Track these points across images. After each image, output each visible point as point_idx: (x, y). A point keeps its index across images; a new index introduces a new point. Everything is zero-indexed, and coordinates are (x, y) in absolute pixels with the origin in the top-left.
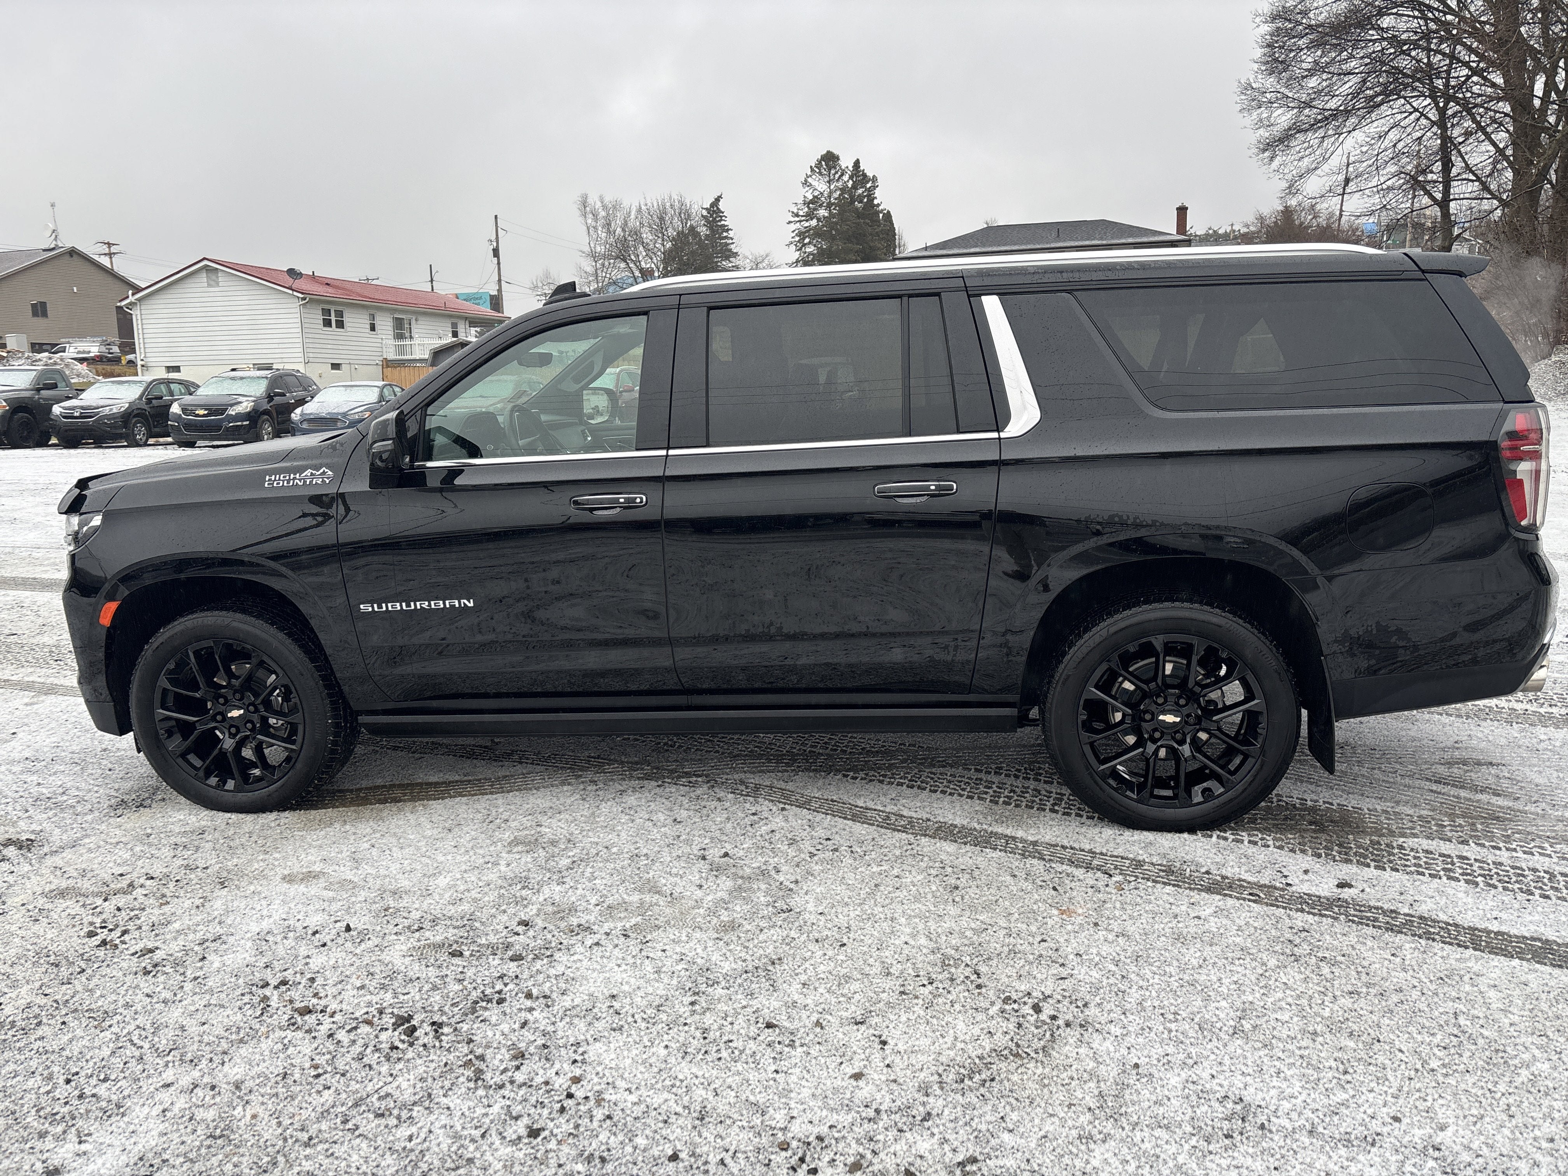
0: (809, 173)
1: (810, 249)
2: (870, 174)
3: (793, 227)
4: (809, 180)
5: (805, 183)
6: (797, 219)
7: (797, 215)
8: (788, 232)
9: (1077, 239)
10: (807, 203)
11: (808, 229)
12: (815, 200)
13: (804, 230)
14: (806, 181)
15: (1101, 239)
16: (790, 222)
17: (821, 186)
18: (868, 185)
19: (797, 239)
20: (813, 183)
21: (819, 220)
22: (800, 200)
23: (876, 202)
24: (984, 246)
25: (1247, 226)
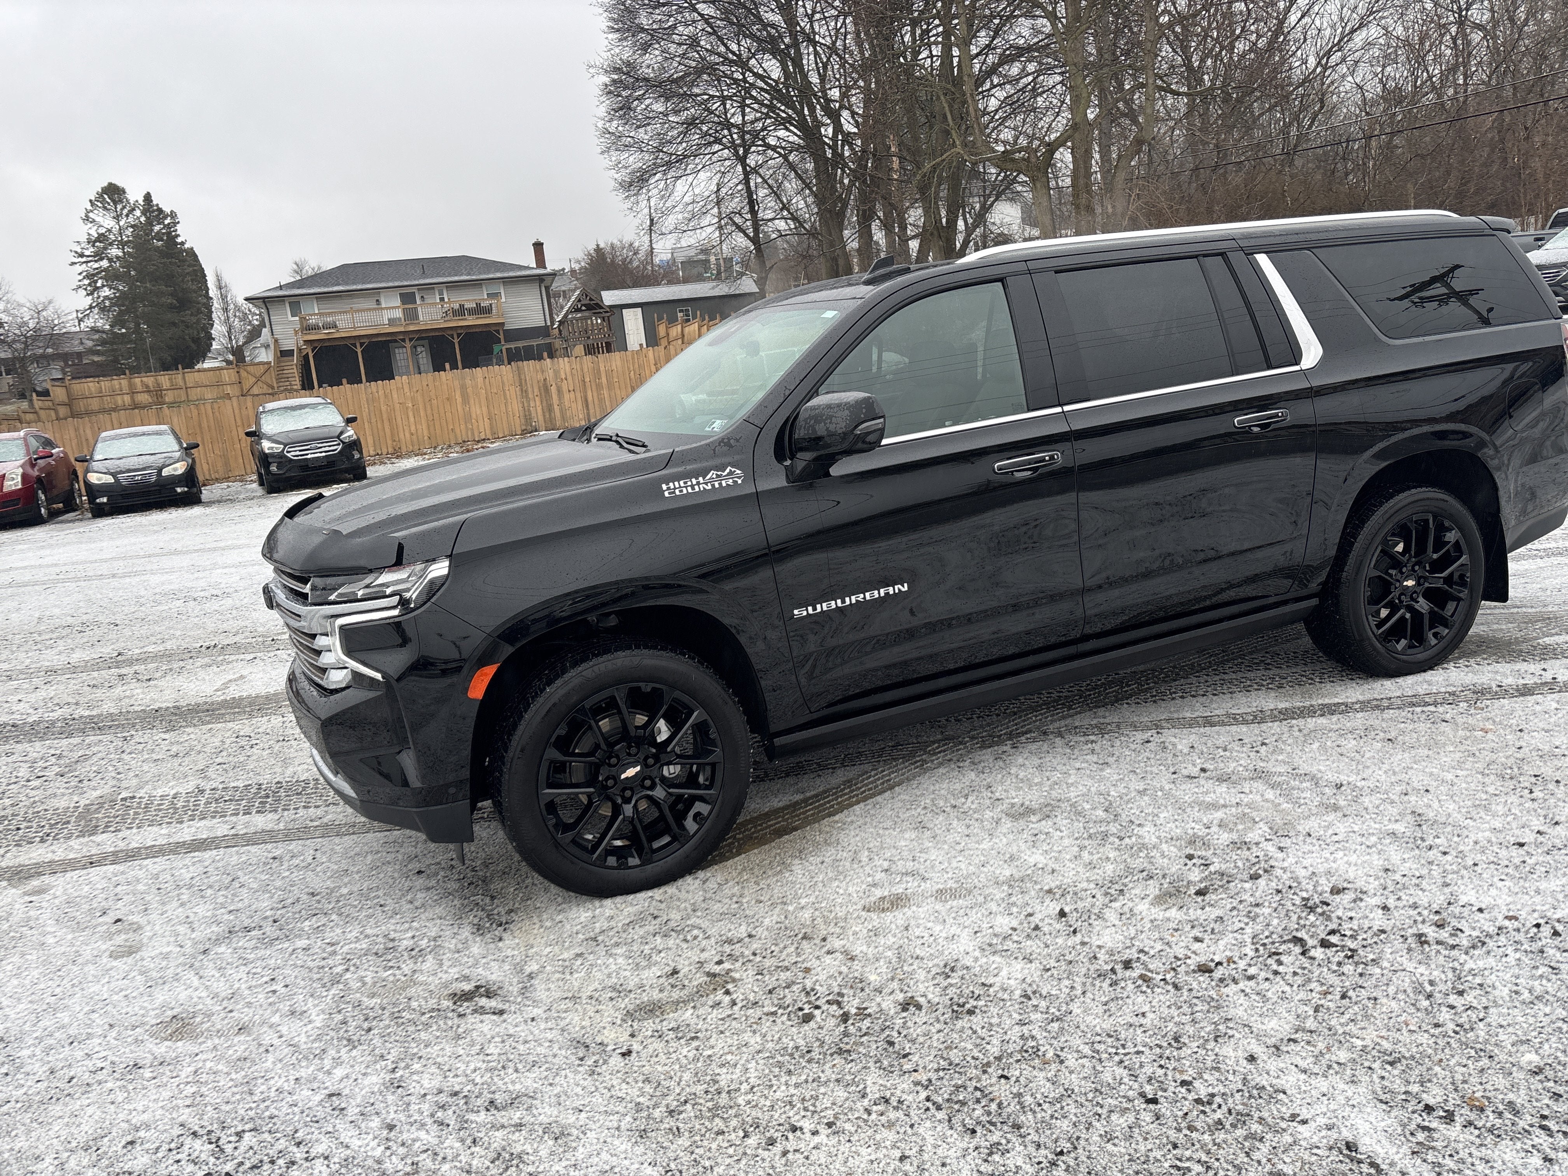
0: (89, 207)
1: (106, 292)
2: (167, 210)
3: (79, 268)
4: (91, 215)
5: (87, 219)
6: (80, 259)
7: (82, 255)
8: (75, 274)
9: (444, 275)
10: (91, 242)
11: (100, 270)
12: (101, 238)
13: (92, 272)
14: (87, 216)
15: (469, 274)
16: (73, 264)
17: (107, 222)
18: (166, 222)
19: (86, 282)
20: (97, 219)
21: (110, 260)
22: (84, 238)
23: (179, 240)
24: (347, 284)
25: (578, 262)
